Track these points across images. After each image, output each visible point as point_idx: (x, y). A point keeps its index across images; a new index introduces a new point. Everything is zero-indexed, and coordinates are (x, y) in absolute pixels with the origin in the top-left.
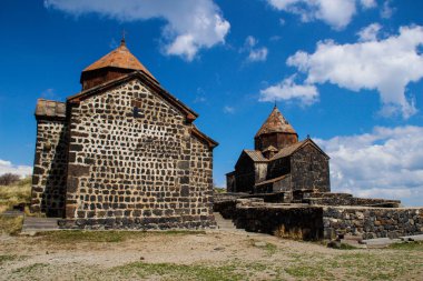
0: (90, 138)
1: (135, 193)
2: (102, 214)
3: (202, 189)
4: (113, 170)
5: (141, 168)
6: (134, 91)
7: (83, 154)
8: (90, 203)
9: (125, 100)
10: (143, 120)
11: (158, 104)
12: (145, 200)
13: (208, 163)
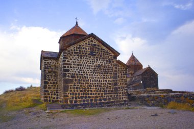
0: (72, 66)
1: (94, 91)
2: (80, 101)
3: (123, 88)
4: (84, 80)
5: (96, 79)
6: (90, 43)
7: (70, 74)
8: (74, 96)
9: (87, 48)
10: (95, 57)
11: (102, 49)
12: (99, 94)
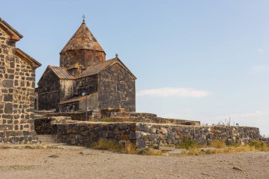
3: (25, 106)
13: (31, 82)
